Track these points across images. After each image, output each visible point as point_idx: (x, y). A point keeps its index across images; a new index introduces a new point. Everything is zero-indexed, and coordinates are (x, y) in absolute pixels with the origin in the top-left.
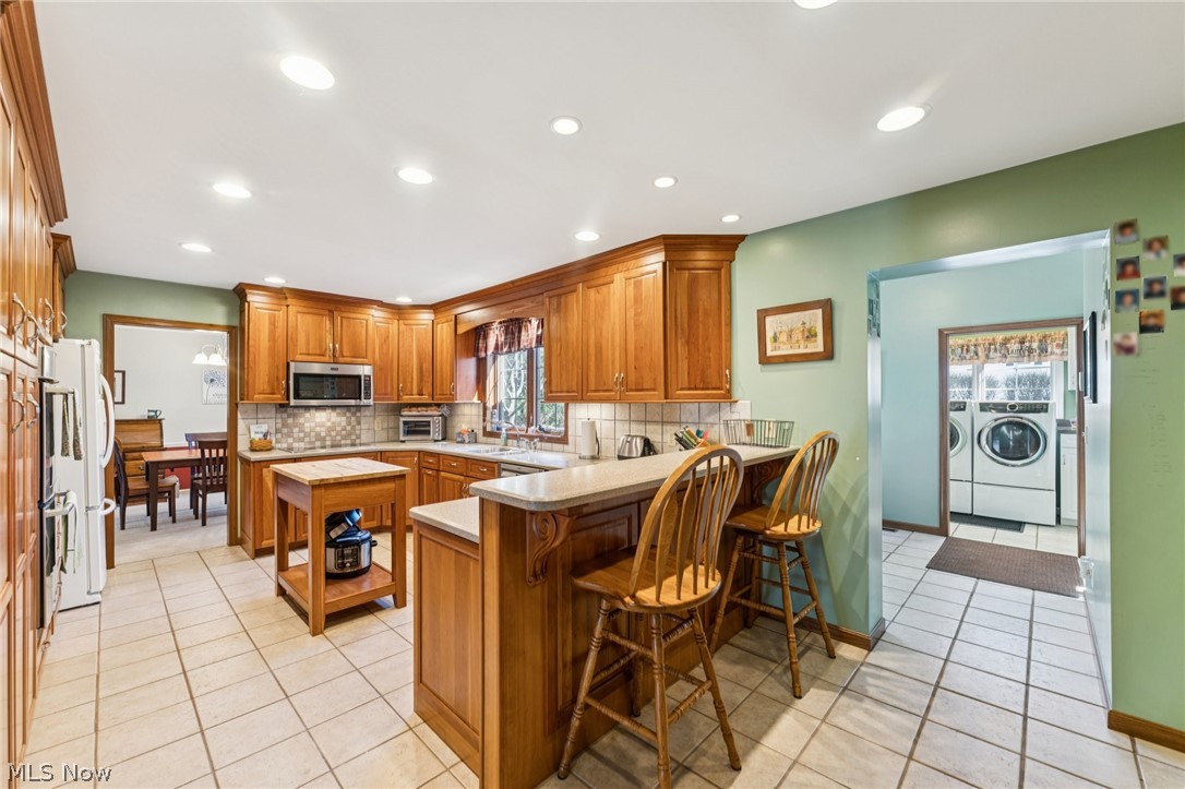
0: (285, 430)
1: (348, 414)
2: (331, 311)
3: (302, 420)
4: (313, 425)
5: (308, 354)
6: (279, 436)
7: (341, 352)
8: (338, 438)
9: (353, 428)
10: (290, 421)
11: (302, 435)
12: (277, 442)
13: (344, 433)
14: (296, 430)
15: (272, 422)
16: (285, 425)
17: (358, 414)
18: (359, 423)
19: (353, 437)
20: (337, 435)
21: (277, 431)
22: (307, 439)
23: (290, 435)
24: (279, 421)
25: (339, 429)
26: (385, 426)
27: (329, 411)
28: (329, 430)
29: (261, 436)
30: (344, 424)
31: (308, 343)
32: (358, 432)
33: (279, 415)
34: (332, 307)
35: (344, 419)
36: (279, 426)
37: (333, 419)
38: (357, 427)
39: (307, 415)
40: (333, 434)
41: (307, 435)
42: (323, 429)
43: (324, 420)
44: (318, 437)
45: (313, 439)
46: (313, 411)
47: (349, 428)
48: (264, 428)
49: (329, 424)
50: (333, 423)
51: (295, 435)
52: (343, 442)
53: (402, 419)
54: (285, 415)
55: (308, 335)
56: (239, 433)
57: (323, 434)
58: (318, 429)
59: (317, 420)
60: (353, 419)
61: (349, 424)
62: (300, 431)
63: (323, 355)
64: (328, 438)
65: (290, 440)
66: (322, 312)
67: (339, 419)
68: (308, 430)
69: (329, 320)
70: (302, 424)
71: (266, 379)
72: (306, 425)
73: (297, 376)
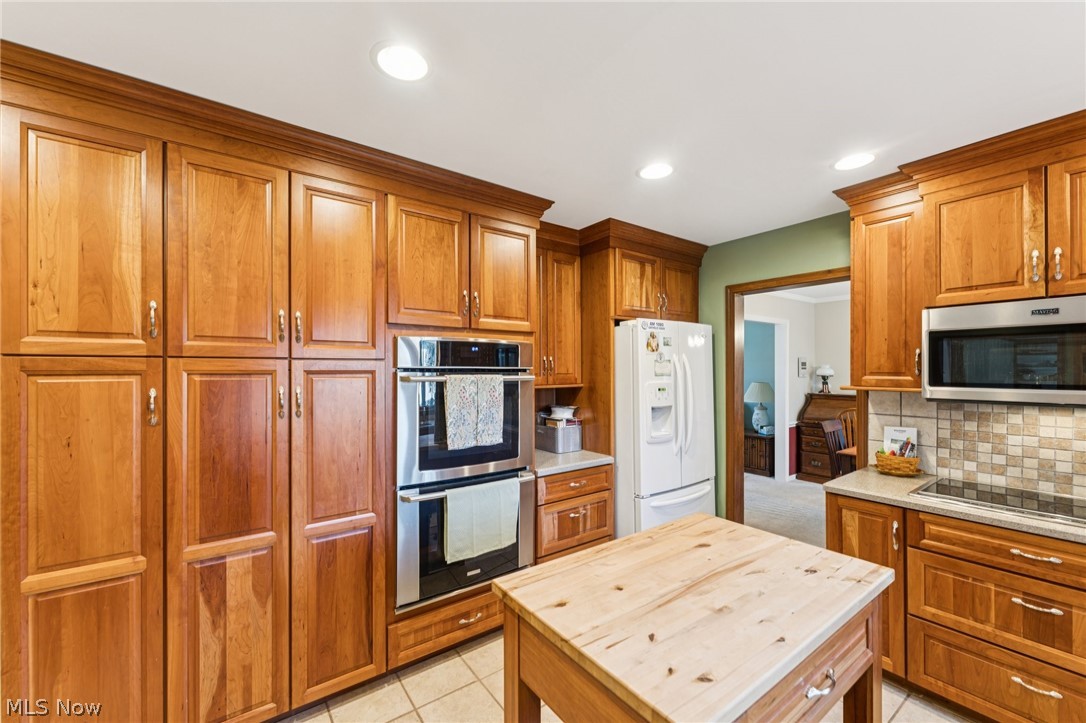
0: (958, 444)
2: (1031, 171)
3: (1000, 429)
4: (1032, 441)
5: (970, 288)
6: (944, 453)
7: (1074, 265)
10: (971, 427)
11: (1000, 460)
12: (941, 463)
15: (929, 427)
16: (957, 433)
21: (940, 443)
22: (1011, 471)
23: (969, 454)
24: (946, 424)
29: (896, 447)
31: (968, 262)
33: (944, 414)
34: (1035, 160)
36: (946, 434)
39: (1016, 419)
41: (1014, 462)
42: (1067, 456)
43: (1068, 434)
44: (1046, 469)
45: (1034, 475)
46: (1031, 413)
48: (910, 434)
49: (1081, 446)
51: (982, 458)
54: (958, 415)
55: (967, 245)
56: (870, 437)
57: (1063, 468)
58: (1046, 454)
59: (1044, 432)
62: (996, 451)
63: (1013, 283)
64: (1080, 480)
65: (971, 466)
66: (1007, 182)
68: (1018, 451)
69: (1032, 193)
70: (1002, 437)
71: (885, 348)
72: (1012, 440)
73: (936, 337)
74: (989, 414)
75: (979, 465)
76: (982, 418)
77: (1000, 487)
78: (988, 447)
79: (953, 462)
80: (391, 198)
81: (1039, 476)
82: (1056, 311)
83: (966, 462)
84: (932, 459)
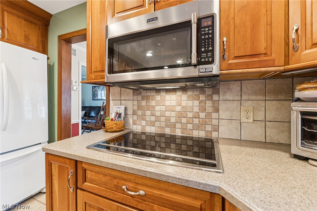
0: (140, 113)
1: (202, 97)
3: (153, 103)
4: (163, 108)
6: (135, 117)
8: (190, 126)
9: (208, 115)
10: (144, 103)
11: (153, 119)
13: (196, 121)
14: (148, 113)
15: (130, 104)
16: (140, 107)
17: (215, 97)
18: (217, 110)
20: (188, 123)
21: (134, 113)
22: (157, 124)
23: (143, 117)
24: (136, 103)
25: (190, 115)
26: (260, 116)
28: (181, 115)
30: (196, 109)
32: (215, 122)
33: (135, 98)
35: (197, 103)
36: (136, 108)
37: (184, 103)
38: (215, 115)
39: (158, 98)
40: (184, 120)
41: (158, 119)
42: (173, 114)
43: (174, 103)
44: (168, 121)
45: (163, 124)
46: (163, 94)
47: (202, 115)
49: (179, 109)
50: (183, 107)
51: (148, 118)
53: (297, 108)
54: (140, 98)
56: (110, 112)
57: (173, 120)
58: (168, 114)
59: (167, 103)
60: (209, 104)
61: (203, 110)
62: (153, 115)
64: (178, 125)
65: (144, 123)
67: (190, 103)
68: (159, 114)
70: (153, 107)
72: (157, 108)
74: (150, 96)
75: (147, 121)
76: (147, 98)
77: (153, 133)
78: (149, 112)
79: (138, 121)
81: (165, 125)
83: (142, 121)
84: (131, 121)
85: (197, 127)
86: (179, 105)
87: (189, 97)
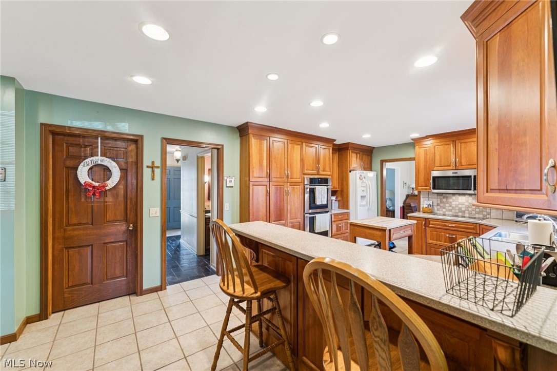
0: (442, 205)
3: (451, 200)
4: (457, 203)
5: (441, 166)
6: (439, 207)
7: (461, 163)
8: (474, 212)
10: (444, 200)
11: (451, 208)
12: (438, 210)
14: (447, 205)
15: (435, 201)
16: (441, 202)
19: (485, 213)
20: (473, 210)
21: (438, 205)
22: (453, 211)
23: (444, 207)
24: (439, 200)
25: (474, 207)
27: (467, 196)
28: (468, 207)
29: (427, 206)
31: (441, 161)
33: (439, 197)
34: (454, 139)
36: (439, 202)
37: (470, 201)
39: (454, 198)
40: (470, 209)
41: (454, 208)
42: (464, 206)
43: (464, 201)
44: (461, 210)
45: (457, 211)
46: (457, 196)
48: (431, 203)
49: (467, 204)
50: (470, 203)
51: (447, 208)
52: (477, 216)
54: (442, 197)
55: (441, 157)
57: (463, 209)
58: (460, 206)
59: (460, 201)
62: (450, 206)
63: (449, 166)
65: (444, 210)
68: (454, 206)
69: (453, 146)
70: (451, 202)
71: (423, 180)
72: (453, 203)
73: (434, 178)
74: (448, 196)
76: (447, 198)
79: (440, 209)
80: (304, 143)
82: (457, 173)
84: (436, 209)
85: (479, 213)
86: (468, 202)
87: (473, 198)
